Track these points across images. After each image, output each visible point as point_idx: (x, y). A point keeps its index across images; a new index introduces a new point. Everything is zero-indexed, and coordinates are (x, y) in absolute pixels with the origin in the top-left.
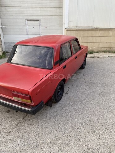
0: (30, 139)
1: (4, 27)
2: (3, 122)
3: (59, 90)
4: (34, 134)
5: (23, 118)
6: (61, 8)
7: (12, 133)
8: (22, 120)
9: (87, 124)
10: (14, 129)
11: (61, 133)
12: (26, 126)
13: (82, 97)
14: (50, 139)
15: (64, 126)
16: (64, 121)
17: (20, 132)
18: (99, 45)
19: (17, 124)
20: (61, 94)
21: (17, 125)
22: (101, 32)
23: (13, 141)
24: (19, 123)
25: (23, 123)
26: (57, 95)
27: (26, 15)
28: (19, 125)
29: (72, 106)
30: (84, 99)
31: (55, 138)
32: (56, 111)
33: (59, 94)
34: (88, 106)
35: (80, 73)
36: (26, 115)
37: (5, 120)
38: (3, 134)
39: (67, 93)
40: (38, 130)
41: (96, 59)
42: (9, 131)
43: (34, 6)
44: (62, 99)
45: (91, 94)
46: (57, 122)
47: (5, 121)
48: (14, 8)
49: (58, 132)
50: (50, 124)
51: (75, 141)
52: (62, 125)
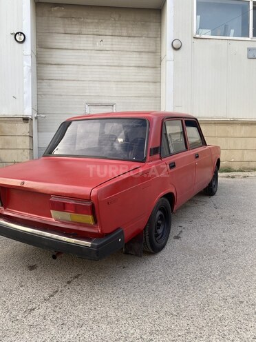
0: (83, 328)
1: (42, 115)
2: (17, 289)
3: (160, 222)
4: (94, 316)
5: (69, 283)
6: (158, 84)
7: (36, 312)
8: (66, 286)
9: (241, 302)
10: (44, 304)
11: (169, 318)
12: (75, 298)
13: (217, 245)
14: (138, 331)
15: (175, 302)
16: (175, 291)
17: (57, 310)
18: (243, 155)
19: (51, 293)
20: (163, 232)
21: (52, 296)
22: (245, 128)
23: (38, 330)
24: (57, 291)
25: (67, 292)
26: (156, 232)
27: (87, 94)
28: (56, 296)
29: (193, 263)
30: (223, 249)
31: (153, 329)
32: (153, 272)
33: (160, 231)
34: (235, 263)
35: (206, 202)
36: (76, 277)
37: (23, 284)
38: (14, 313)
39: (177, 237)
40: (106, 308)
41: (240, 180)
42: (29, 308)
43: (104, 79)
44: (166, 247)
45: (240, 240)
46: (157, 293)
47: (22, 286)
48: (66, 82)
49: (162, 314)
50: (139, 297)
51: (211, 337)
52: (171, 300)
